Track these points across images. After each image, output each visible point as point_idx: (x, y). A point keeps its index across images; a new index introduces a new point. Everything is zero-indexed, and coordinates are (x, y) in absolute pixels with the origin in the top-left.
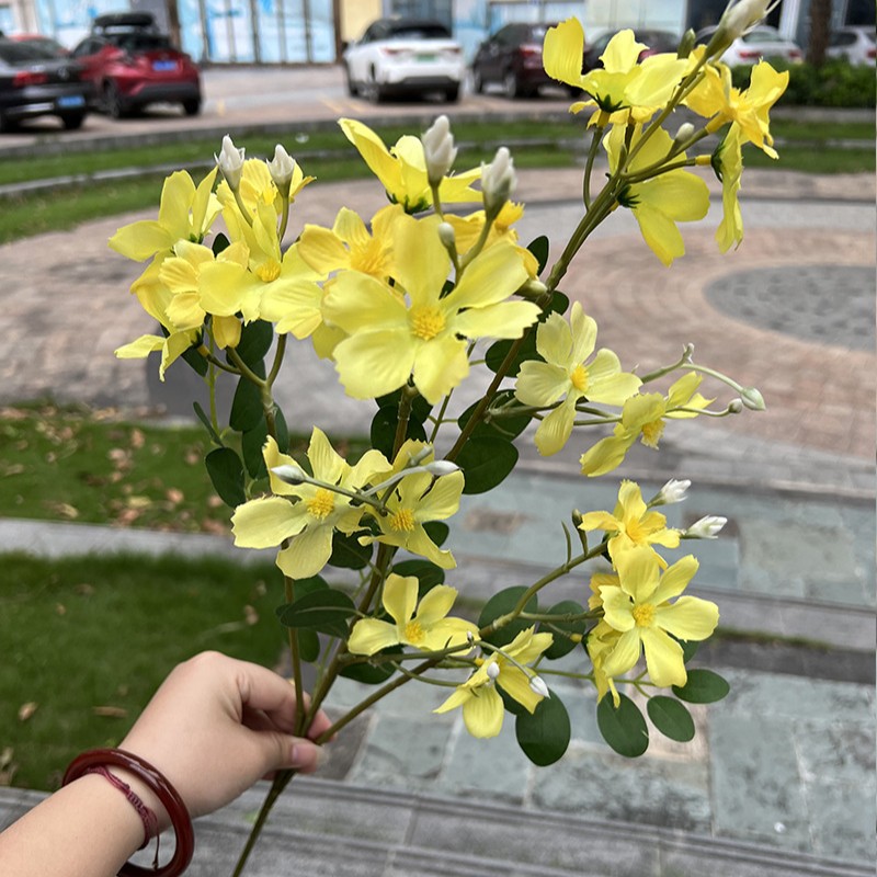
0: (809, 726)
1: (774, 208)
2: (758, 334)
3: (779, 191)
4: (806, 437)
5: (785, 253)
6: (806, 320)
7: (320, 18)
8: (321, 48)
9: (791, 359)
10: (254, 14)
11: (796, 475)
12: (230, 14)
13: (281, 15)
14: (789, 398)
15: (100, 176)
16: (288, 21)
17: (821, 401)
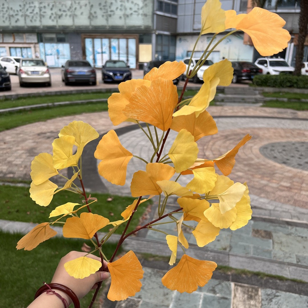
1: (283, 121)
2: (278, 165)
3: (285, 116)
4: (296, 203)
5: (288, 137)
6: (295, 161)
7: (132, 55)
8: (132, 64)
9: (290, 175)
10: (110, 53)
11: (292, 217)
12: (102, 53)
13: (119, 53)
14: (289, 189)
15: (56, 104)
16: (121, 55)
17: (301, 190)
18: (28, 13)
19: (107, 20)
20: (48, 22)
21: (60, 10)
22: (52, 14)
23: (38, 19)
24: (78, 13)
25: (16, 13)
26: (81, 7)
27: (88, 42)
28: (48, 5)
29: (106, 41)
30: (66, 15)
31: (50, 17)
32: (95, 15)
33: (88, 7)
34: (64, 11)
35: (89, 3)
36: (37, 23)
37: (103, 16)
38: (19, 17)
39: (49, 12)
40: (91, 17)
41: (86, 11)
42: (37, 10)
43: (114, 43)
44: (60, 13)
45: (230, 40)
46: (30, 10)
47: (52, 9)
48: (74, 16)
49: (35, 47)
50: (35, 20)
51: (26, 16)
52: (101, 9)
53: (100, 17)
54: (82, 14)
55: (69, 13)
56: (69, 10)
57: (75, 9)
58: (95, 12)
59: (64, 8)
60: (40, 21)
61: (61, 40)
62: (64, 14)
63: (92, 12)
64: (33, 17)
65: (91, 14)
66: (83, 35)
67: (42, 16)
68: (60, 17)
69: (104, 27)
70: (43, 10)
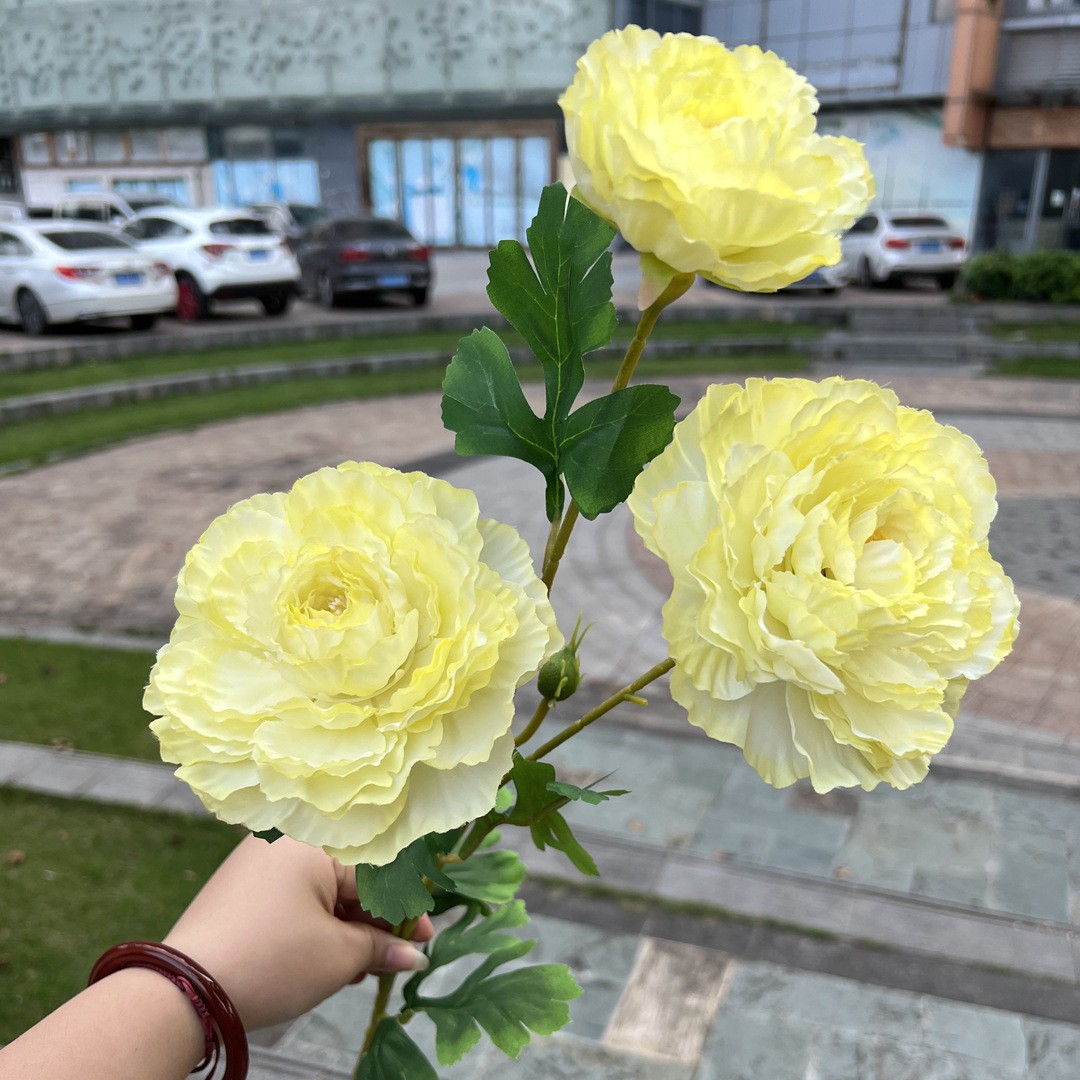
0: (836, 1036)
5: (1034, 481)
10: (458, 191)
12: (431, 191)
13: (489, 193)
16: (496, 200)
18: (173, 56)
19: (447, 71)
20: (241, 87)
21: (283, 41)
22: (256, 57)
23: (208, 77)
24: (344, 49)
25: (133, 57)
26: (355, 28)
27: (381, 154)
28: (243, 24)
29: (442, 149)
30: (304, 59)
31: (250, 69)
32: (403, 54)
33: (381, 25)
34: (298, 45)
35: (385, 10)
36: (204, 92)
37: (432, 57)
38: (143, 72)
39: (244, 51)
40: (392, 60)
41: (373, 42)
42: (204, 44)
43: (473, 153)
44: (281, 52)
45: (894, 131)
46: (181, 46)
47: (254, 39)
48: (330, 61)
49: (199, 178)
50: (199, 83)
51: (165, 68)
52: (425, 32)
53: (421, 61)
54: (359, 51)
55: (313, 52)
56: (313, 40)
57: (336, 36)
58: (405, 46)
59: (295, 35)
60: (216, 84)
61: (286, 150)
62: (297, 53)
63: (396, 43)
64: (189, 71)
65: (389, 51)
66: (361, 131)
67: (220, 66)
68: (283, 65)
69: (434, 96)
70: (226, 43)
